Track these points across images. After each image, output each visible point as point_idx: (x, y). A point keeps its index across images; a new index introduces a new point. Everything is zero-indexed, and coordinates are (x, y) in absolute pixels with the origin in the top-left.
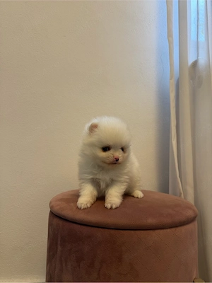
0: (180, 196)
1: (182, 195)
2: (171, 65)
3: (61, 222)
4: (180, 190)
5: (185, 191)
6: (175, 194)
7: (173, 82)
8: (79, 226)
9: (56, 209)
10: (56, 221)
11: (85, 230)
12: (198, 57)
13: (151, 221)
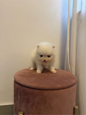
0: (69, 71)
1: (70, 71)
2: (69, 12)
3: (19, 86)
4: (69, 69)
5: (71, 69)
6: (67, 70)
7: (69, 21)
8: (28, 88)
9: (17, 80)
10: (17, 85)
11: (30, 90)
12: (81, 9)
13: (59, 86)
